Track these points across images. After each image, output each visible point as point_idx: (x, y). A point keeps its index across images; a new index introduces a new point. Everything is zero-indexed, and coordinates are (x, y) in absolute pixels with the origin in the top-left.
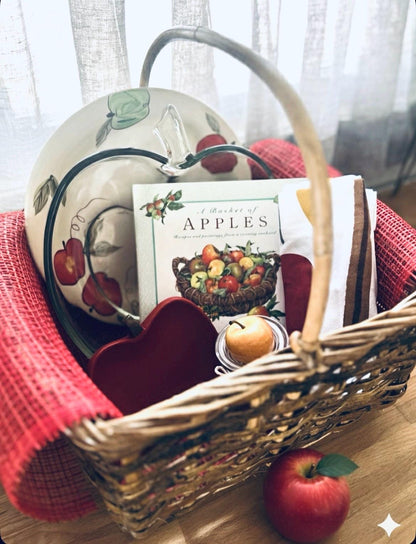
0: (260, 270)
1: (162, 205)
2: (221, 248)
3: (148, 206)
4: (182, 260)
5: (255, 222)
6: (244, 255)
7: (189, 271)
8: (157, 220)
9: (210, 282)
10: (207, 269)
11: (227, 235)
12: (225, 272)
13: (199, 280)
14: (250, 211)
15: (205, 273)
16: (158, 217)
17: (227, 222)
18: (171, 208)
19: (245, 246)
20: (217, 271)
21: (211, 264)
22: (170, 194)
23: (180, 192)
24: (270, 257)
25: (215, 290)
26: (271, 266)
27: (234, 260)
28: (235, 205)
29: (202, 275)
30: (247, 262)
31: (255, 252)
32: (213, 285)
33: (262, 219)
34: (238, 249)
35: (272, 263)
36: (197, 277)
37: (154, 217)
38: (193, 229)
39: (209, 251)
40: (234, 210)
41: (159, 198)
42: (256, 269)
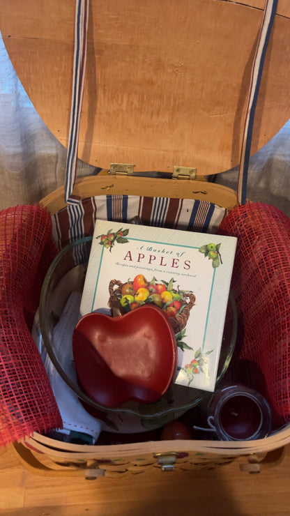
0: (176, 305)
1: (112, 238)
2: (149, 280)
3: (103, 236)
4: (117, 282)
5: (181, 264)
6: (166, 289)
7: (121, 293)
8: (106, 250)
9: (135, 305)
10: (135, 294)
11: (155, 270)
12: (147, 300)
13: (127, 301)
14: (178, 254)
15: (132, 297)
16: (107, 246)
17: (158, 260)
18: (118, 242)
19: (168, 281)
20: (142, 297)
21: (139, 290)
22: (120, 230)
23: (127, 231)
24: (187, 296)
26: (186, 302)
27: (158, 292)
28: (167, 248)
29: (130, 298)
30: (168, 296)
31: (176, 289)
33: (187, 263)
34: (162, 283)
35: (188, 301)
36: (126, 298)
37: (105, 246)
38: (131, 260)
39: (140, 280)
40: (166, 251)
41: (112, 232)
42: (173, 303)
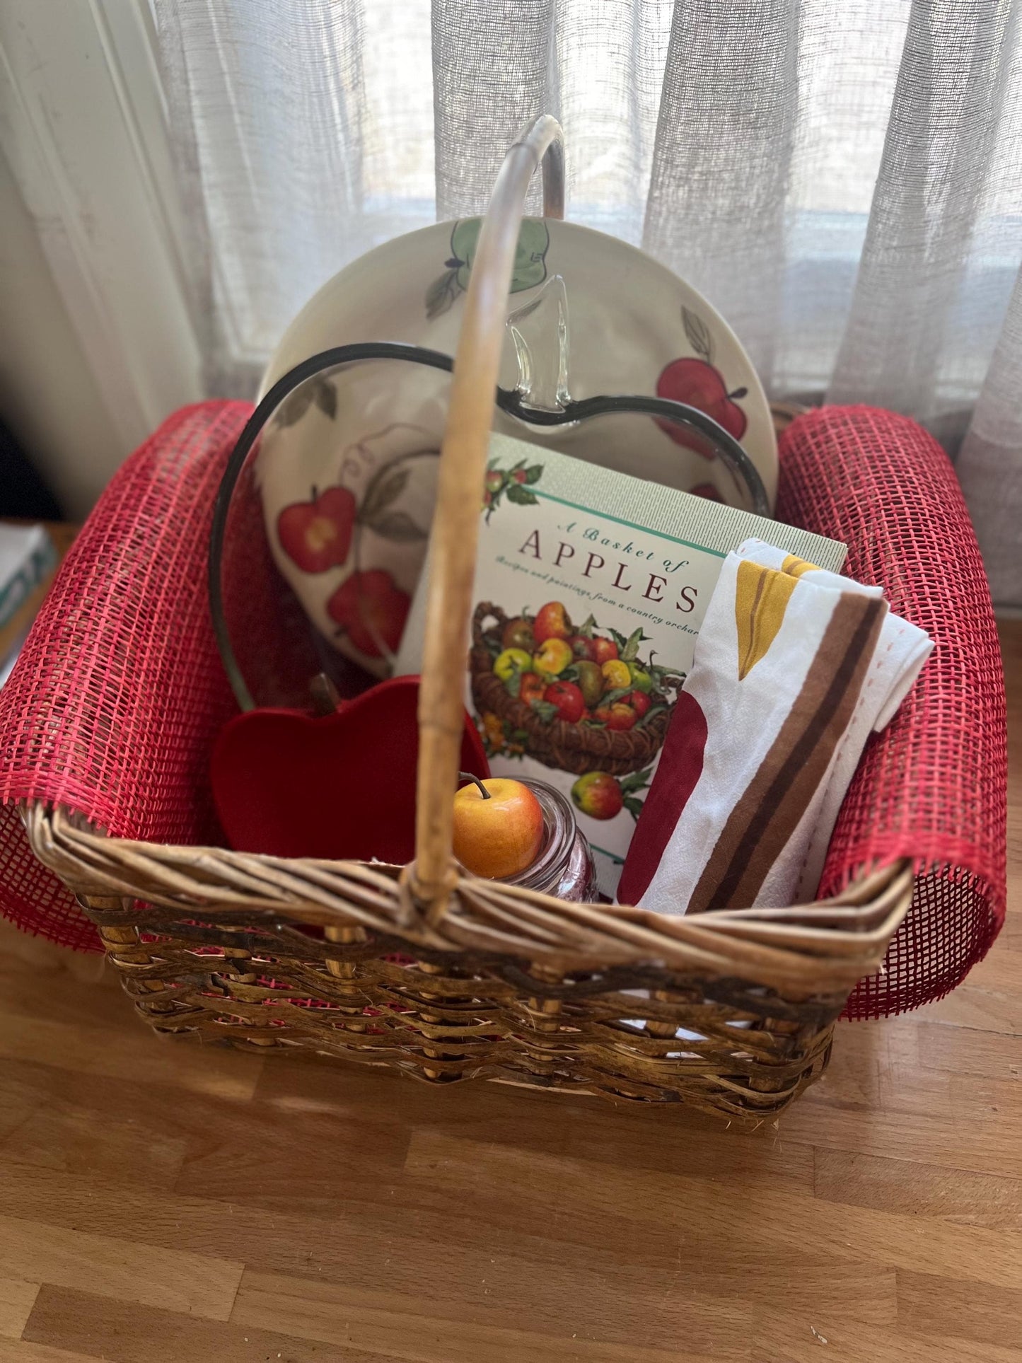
0: (639, 701)
1: (497, 484)
2: (578, 620)
4: (495, 612)
5: (671, 593)
6: (618, 655)
7: (501, 639)
9: (529, 680)
10: (535, 651)
11: (599, 596)
12: (566, 674)
13: (513, 665)
14: (667, 563)
15: (528, 657)
17: (611, 571)
18: (512, 498)
19: (627, 635)
20: (553, 664)
21: (549, 644)
22: (519, 466)
23: (539, 470)
24: (671, 683)
25: (533, 699)
26: (665, 702)
27: (597, 660)
28: (643, 541)
29: (521, 659)
30: (620, 673)
31: (644, 657)
32: (534, 688)
33: (689, 593)
34: (611, 637)
35: (671, 697)
36: (511, 658)
38: (537, 556)
39: (553, 615)
40: (635, 549)
41: (498, 466)
42: (631, 695)
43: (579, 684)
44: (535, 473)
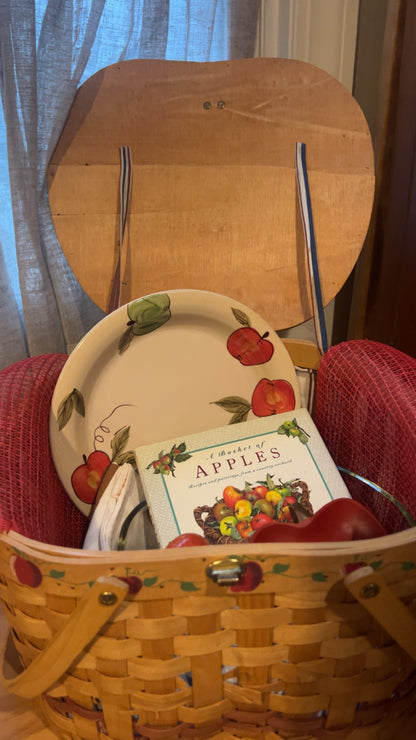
0: (291, 501)
1: (168, 460)
2: (242, 488)
3: (154, 463)
4: (204, 509)
5: (267, 454)
6: (268, 489)
7: (215, 519)
8: (168, 477)
9: (241, 526)
10: (234, 513)
11: (243, 473)
12: (254, 512)
13: (229, 526)
14: (258, 446)
15: (233, 518)
16: (167, 472)
17: (240, 461)
18: (179, 461)
19: (265, 480)
20: (246, 512)
21: (237, 506)
22: (173, 448)
23: (183, 445)
24: (296, 485)
25: (249, 534)
26: (300, 494)
27: (261, 497)
28: (242, 444)
29: (230, 520)
30: (275, 496)
31: (279, 484)
32: (246, 528)
33: (274, 451)
34: (260, 485)
35: (300, 491)
36: (226, 523)
37: (163, 473)
38: (206, 475)
39: (230, 493)
40: (242, 448)
41: (164, 454)
42: (286, 501)
43: (262, 512)
44: (183, 446)
